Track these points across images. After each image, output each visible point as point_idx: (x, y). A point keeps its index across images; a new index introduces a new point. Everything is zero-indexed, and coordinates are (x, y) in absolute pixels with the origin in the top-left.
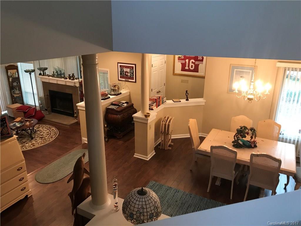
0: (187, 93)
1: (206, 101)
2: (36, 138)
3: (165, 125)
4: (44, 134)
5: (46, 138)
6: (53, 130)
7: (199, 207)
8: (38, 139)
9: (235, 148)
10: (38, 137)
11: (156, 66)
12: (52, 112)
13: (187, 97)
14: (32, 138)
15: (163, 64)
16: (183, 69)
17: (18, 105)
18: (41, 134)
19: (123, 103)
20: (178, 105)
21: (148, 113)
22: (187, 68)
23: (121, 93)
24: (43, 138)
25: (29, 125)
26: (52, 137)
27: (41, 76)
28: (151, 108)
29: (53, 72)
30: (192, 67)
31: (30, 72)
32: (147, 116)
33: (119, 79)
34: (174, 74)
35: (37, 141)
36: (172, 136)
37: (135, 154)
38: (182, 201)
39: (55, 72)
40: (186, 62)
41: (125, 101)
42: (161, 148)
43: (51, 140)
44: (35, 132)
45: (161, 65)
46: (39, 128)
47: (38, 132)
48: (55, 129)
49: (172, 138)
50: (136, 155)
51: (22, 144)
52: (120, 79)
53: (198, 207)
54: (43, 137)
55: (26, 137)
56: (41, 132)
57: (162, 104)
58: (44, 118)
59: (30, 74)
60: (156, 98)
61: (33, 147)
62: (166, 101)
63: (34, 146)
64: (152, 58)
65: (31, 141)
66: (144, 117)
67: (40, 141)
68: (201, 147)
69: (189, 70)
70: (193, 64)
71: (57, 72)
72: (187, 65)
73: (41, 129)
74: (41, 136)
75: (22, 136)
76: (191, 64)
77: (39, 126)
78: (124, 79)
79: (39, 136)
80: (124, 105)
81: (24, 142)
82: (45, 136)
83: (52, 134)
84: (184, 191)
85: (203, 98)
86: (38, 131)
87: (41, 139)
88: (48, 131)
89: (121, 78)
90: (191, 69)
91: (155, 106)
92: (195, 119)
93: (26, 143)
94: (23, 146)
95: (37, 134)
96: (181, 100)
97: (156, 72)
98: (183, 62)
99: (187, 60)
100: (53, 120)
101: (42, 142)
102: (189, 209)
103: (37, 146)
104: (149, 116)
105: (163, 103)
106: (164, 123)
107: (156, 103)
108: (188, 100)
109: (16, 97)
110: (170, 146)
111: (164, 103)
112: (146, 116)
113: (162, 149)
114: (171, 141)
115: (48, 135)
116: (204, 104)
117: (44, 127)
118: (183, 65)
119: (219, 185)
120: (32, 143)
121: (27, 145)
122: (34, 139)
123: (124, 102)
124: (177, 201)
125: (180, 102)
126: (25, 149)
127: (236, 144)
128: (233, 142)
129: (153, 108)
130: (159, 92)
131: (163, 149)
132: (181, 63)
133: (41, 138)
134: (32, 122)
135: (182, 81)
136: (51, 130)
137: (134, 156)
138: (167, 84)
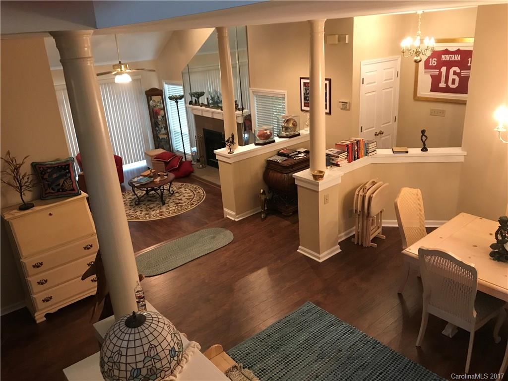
1: (467, 154)
2: (169, 204)
3: (364, 197)
4: (183, 198)
5: (184, 204)
6: (199, 192)
7: (382, 373)
8: (172, 205)
9: (493, 260)
10: (174, 202)
11: (375, 82)
12: (208, 165)
13: (424, 144)
14: (164, 204)
15: (392, 79)
16: (435, 88)
17: (160, 151)
18: (180, 198)
19: (300, 153)
20: (401, 159)
21: (321, 172)
22: (442, 85)
23: (299, 135)
24: (179, 205)
25: (158, 182)
26: (193, 204)
27: (191, 105)
28: (336, 163)
29: (208, 99)
30: (453, 82)
31: (176, 99)
32: (318, 176)
34: (416, 98)
35: (168, 207)
36: (383, 221)
37: (300, 247)
38: (351, 353)
39: (210, 98)
40: (440, 73)
42: (356, 243)
43: (190, 208)
44: (172, 194)
45: (385, 80)
46: (180, 188)
47: (177, 195)
48: (202, 192)
49: (383, 226)
50: (302, 250)
51: (147, 211)
52: (304, 108)
53: (380, 374)
54: (180, 203)
55: (156, 201)
56: (180, 195)
57: (366, 155)
58: (192, 174)
59: (177, 102)
61: (160, 218)
62: (375, 151)
63: (161, 215)
64: (362, 66)
65: (161, 207)
66: (312, 178)
67: (174, 208)
69: (447, 90)
70: (456, 77)
71: (213, 98)
72: (443, 79)
73: (182, 190)
74: (177, 201)
75: (152, 199)
76: (451, 76)
77: (182, 185)
79: (175, 200)
81: (151, 209)
82: (183, 202)
83: (194, 199)
84: (364, 333)
85: (461, 147)
86: (176, 193)
87: (175, 205)
88: (191, 194)
90: (451, 86)
91: (345, 159)
92: (419, 190)
93: (153, 209)
94: (147, 214)
95: (173, 198)
96: (410, 150)
97: (374, 93)
98: (436, 72)
99: (444, 69)
100: (205, 177)
101: (176, 210)
102: (360, 372)
103: (166, 215)
104: (322, 177)
106: (361, 193)
107: (348, 152)
108: (426, 150)
109: (162, 139)
110: (375, 240)
111: (370, 154)
112: (315, 177)
113: (358, 243)
114: (380, 230)
115: (188, 199)
116: (462, 160)
117: (188, 187)
118: (436, 80)
120: (161, 211)
121: (153, 213)
122: (166, 205)
123: (303, 151)
124: (341, 351)
125: (407, 152)
126: (147, 218)
127: (497, 250)
128: (492, 246)
129: (339, 163)
130: (380, 133)
131: (360, 244)
132: (431, 75)
133: (177, 204)
134: (166, 177)
135: (433, 113)
136: (195, 193)
137: (298, 250)
138: (402, 117)
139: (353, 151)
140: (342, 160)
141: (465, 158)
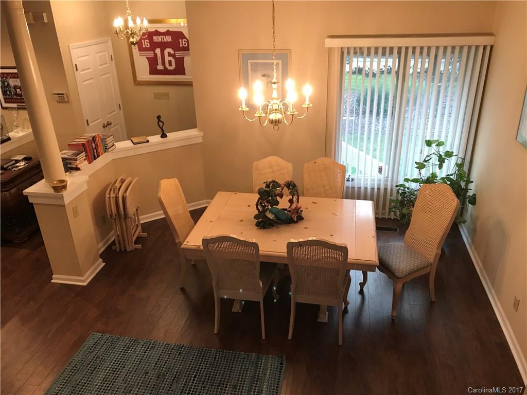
0: (160, 123)
1: (204, 134)
3: (117, 198)
11: (90, 68)
13: (163, 130)
15: (107, 63)
16: (153, 71)
19: (17, 161)
20: (143, 149)
21: (63, 181)
22: (160, 67)
23: (9, 139)
28: (75, 167)
30: (170, 64)
32: (60, 187)
33: (3, 106)
34: (137, 83)
36: (140, 217)
37: (53, 276)
40: (156, 55)
41: (24, 156)
42: (118, 250)
45: (100, 65)
50: (57, 279)
52: (5, 105)
57: (106, 152)
60: (83, 141)
62: (114, 145)
64: (71, 50)
66: (52, 191)
68: (188, 242)
69: (166, 72)
70: (171, 58)
72: (160, 61)
76: (167, 58)
78: (15, 105)
80: (18, 165)
85: (196, 128)
89: (6, 102)
90: (170, 68)
91: (85, 160)
92: (176, 179)
96: (150, 138)
97: (91, 81)
98: (151, 54)
99: (158, 51)
104: (65, 187)
105: (106, 150)
106: (113, 195)
107: (86, 152)
108: (166, 136)
110: (139, 240)
111: (110, 150)
112: (56, 189)
113: (121, 250)
116: (201, 140)
118: (153, 62)
119: (240, 311)
123: (21, 159)
125: (148, 141)
127: (261, 219)
128: (256, 217)
129: (79, 166)
130: (108, 124)
131: (123, 250)
132: (147, 57)
135: (157, 96)
137: (53, 281)
139: (92, 150)
140: (82, 162)
141: (203, 139)
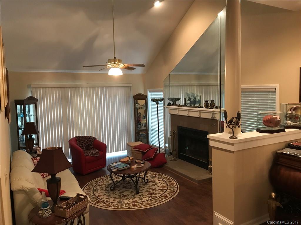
4: (157, 189)
5: (158, 195)
6: (172, 184)
10: (147, 191)
12: (179, 158)
17: (139, 143)
18: (154, 187)
24: (153, 195)
26: (167, 196)
31: (157, 101)
39: (187, 99)
43: (164, 201)
44: (146, 183)
58: (166, 165)
59: (157, 104)
67: (147, 198)
71: (190, 99)
73: (156, 179)
74: (151, 191)
77: (155, 175)
82: (156, 192)
83: (168, 190)
86: (151, 181)
87: (149, 196)
88: (164, 185)
93: (126, 197)
94: (119, 202)
101: (149, 202)
103: (139, 207)
117: (162, 177)
120: (134, 200)
121: (126, 201)
122: (140, 194)
136: (169, 184)
